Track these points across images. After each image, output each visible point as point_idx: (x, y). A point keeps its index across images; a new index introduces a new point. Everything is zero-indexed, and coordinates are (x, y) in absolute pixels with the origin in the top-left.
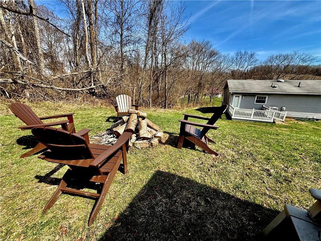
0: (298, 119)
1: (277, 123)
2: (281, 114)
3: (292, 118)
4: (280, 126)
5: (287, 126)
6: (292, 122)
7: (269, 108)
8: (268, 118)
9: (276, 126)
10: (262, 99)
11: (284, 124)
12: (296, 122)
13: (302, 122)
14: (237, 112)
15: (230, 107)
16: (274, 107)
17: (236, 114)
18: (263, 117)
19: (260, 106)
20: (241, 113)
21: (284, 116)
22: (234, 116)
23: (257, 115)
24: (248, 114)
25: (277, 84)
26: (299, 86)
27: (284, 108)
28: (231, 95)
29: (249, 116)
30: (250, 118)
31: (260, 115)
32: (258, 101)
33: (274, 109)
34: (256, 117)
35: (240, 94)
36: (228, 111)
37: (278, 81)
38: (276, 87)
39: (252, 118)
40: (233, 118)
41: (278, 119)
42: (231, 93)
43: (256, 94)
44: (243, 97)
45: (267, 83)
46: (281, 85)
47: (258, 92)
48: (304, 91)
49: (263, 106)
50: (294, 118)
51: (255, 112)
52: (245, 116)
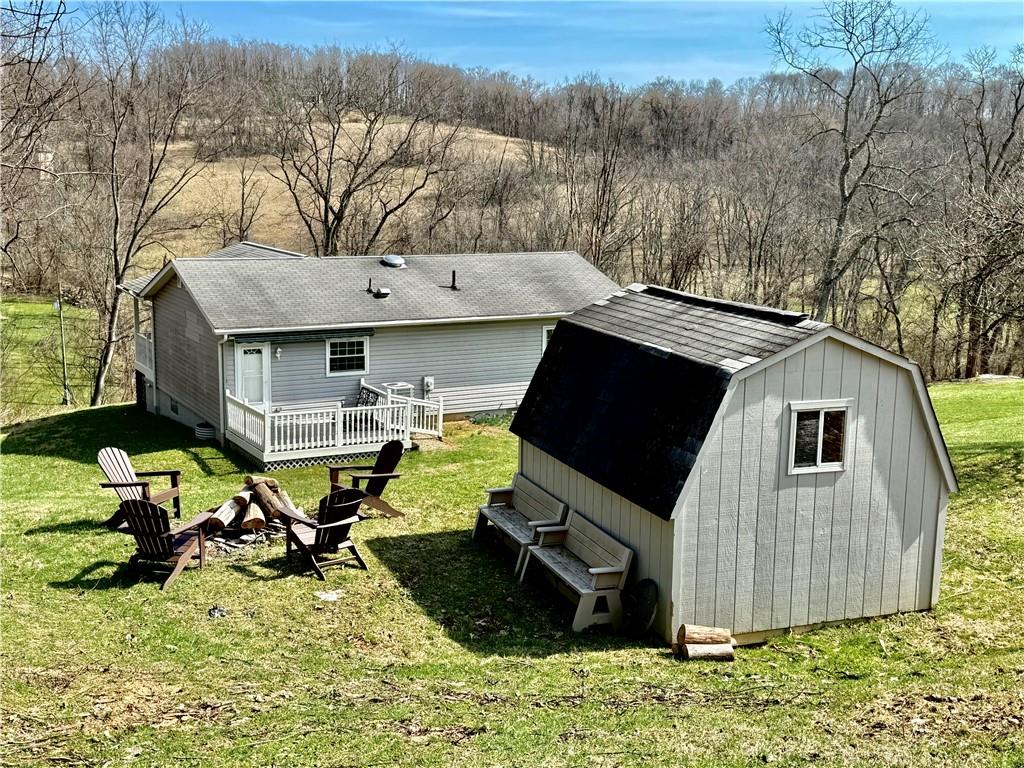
0: (478, 417)
1: (423, 447)
2: (426, 409)
3: (461, 416)
4: (438, 460)
5: (455, 453)
6: (464, 435)
7: (386, 389)
8: (387, 434)
9: (423, 461)
10: (350, 352)
11: (444, 446)
12: (476, 432)
13: (490, 428)
14: (279, 429)
15: (230, 406)
16: (401, 385)
17: (276, 442)
18: (372, 436)
19: (349, 387)
20: (298, 432)
21: (436, 413)
22: (273, 451)
23: (356, 430)
24: (322, 430)
25: (384, 279)
26: (453, 288)
27: (429, 380)
28: (222, 345)
29: (327, 439)
30: (333, 445)
31: (366, 429)
32: (336, 365)
33: (400, 392)
34: (355, 437)
35: (262, 339)
36: (226, 429)
37: (384, 263)
38: (385, 295)
39: (340, 446)
40: (269, 463)
41: (424, 431)
42: (223, 336)
43: (324, 336)
44: (276, 352)
45: (348, 272)
46: (401, 282)
47: (330, 323)
48: (472, 308)
49: (359, 384)
50: (468, 417)
51: (345, 416)
52: (315, 440)
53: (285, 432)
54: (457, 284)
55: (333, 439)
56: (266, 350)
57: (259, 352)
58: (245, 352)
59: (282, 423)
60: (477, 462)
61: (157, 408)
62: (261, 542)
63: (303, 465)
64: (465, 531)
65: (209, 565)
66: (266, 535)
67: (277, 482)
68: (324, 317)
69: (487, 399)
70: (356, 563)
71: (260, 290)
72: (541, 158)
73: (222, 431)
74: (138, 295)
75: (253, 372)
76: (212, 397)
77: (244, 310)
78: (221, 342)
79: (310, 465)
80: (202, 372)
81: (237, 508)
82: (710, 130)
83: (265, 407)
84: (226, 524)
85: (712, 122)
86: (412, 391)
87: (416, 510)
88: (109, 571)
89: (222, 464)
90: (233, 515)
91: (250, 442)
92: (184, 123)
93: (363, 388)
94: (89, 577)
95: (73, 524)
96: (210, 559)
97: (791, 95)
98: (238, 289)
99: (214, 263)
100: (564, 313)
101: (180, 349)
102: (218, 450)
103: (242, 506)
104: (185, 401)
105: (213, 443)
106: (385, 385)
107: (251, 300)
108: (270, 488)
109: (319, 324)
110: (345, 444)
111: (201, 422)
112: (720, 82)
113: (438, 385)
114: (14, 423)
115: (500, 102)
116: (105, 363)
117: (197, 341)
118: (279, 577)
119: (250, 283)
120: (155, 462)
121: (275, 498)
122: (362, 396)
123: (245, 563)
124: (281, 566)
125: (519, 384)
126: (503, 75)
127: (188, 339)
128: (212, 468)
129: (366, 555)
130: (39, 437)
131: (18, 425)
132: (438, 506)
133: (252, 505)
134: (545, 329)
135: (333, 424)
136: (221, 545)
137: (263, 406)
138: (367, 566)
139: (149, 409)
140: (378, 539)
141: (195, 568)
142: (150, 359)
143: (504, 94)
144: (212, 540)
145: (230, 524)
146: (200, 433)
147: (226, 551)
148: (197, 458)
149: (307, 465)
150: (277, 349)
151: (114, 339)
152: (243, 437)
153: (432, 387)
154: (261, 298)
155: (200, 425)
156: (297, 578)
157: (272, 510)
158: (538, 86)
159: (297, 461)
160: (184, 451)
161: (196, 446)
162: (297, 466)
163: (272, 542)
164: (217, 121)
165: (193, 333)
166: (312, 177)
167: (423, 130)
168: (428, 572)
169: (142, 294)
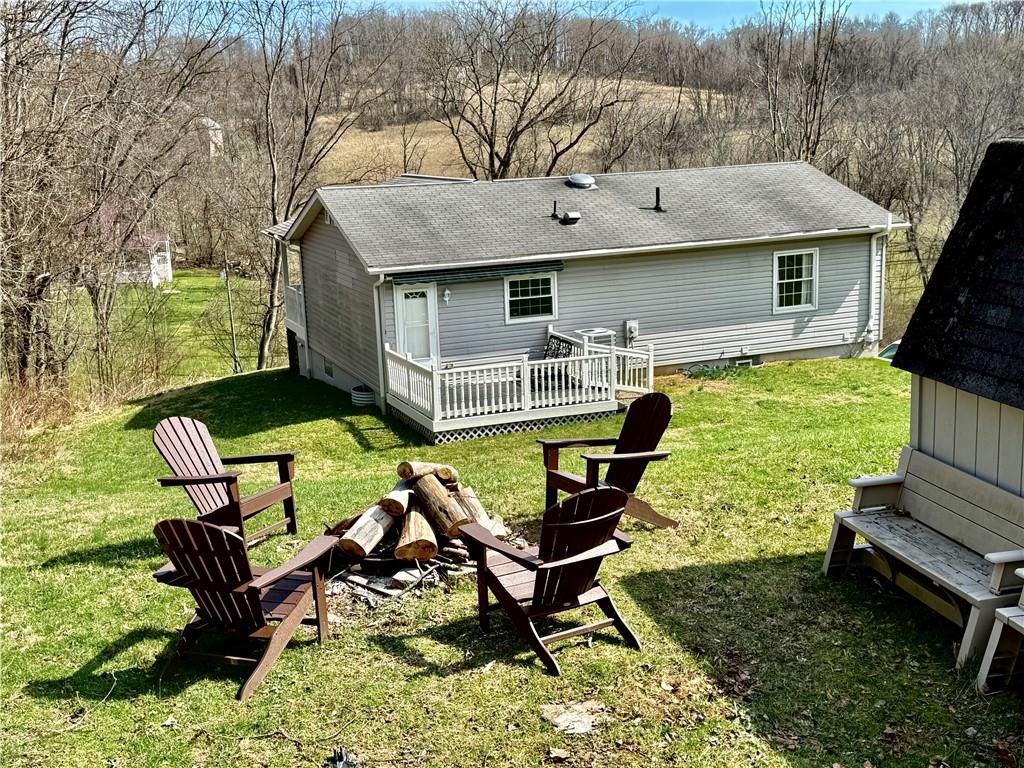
0: (695, 370)
2: (628, 361)
3: (673, 369)
7: (580, 337)
8: (587, 393)
10: (535, 292)
12: (695, 387)
13: (713, 383)
14: (451, 390)
15: (390, 363)
16: (598, 331)
17: (448, 406)
18: (567, 396)
19: (537, 334)
20: (474, 394)
21: (645, 365)
22: (445, 418)
23: (547, 389)
24: (504, 390)
25: (572, 203)
26: (658, 209)
27: (633, 324)
28: (378, 288)
29: (512, 401)
30: (520, 409)
31: (560, 388)
32: (517, 309)
33: (599, 340)
34: (547, 398)
35: (427, 279)
36: (386, 392)
37: (570, 184)
38: (574, 221)
39: (527, 409)
40: (440, 433)
41: (631, 388)
42: (378, 276)
43: (501, 272)
44: (444, 295)
45: (527, 195)
46: (592, 205)
47: (509, 256)
48: (684, 232)
49: (546, 332)
50: (681, 370)
51: (532, 371)
52: (497, 403)
53: (459, 395)
54: (661, 205)
55: (519, 400)
56: (432, 293)
57: (423, 295)
58: (407, 296)
59: (455, 383)
60: (703, 425)
61: (310, 372)
62: (431, 585)
63: (483, 435)
64: (801, 557)
65: (336, 636)
66: (439, 570)
67: (455, 472)
68: (501, 249)
69: (705, 347)
70: (613, 631)
71: (423, 221)
72: (709, 105)
73: (382, 395)
74: (283, 238)
75: (416, 322)
76: (368, 353)
77: (404, 244)
78: (378, 284)
79: (491, 434)
80: (357, 323)
81: (387, 521)
82: (892, 64)
83: (433, 363)
84: (368, 549)
85: (893, 56)
86: (613, 338)
87: (693, 514)
88: (150, 651)
89: (383, 436)
90: (380, 534)
91: (416, 407)
92: (347, 95)
93: (552, 337)
94: (109, 667)
95: (125, 546)
96: (339, 619)
97: (974, 24)
98: (397, 220)
99: (366, 191)
100: (801, 234)
101: (332, 299)
102: (377, 417)
103: (395, 518)
104: (338, 361)
105: (372, 410)
106: (579, 331)
107: (411, 232)
108: (443, 482)
109: (496, 258)
110: (534, 407)
111: (359, 384)
112: (896, 16)
113: (644, 330)
114: (156, 393)
115: (662, 51)
116: (269, 329)
117: (350, 286)
118: (468, 665)
119: (411, 213)
120: (302, 435)
121: (453, 501)
122: (549, 346)
123: (403, 630)
124: (471, 637)
125: (744, 326)
126: (665, 23)
127: (340, 284)
128: (371, 440)
129: (630, 612)
130: (176, 408)
131: (160, 395)
132: (731, 507)
133: (413, 513)
134: (777, 255)
135: (519, 383)
136: (359, 590)
137: (430, 363)
138: (638, 638)
139: (303, 372)
140: (643, 574)
141: (308, 643)
142: (301, 315)
143: (667, 42)
144: (343, 579)
145: (375, 550)
146: (358, 398)
147: (367, 603)
148: (352, 429)
149: (487, 434)
150: (444, 291)
151: (276, 303)
152: (407, 402)
153: (636, 334)
154: (424, 229)
155: (358, 389)
156: (502, 667)
157: (449, 524)
158: (702, 32)
159: (475, 430)
160: (338, 420)
161: (351, 415)
162: (475, 436)
163: (451, 583)
164: (379, 91)
165: (344, 277)
166: (476, 120)
167: (585, 85)
168: (765, 654)
169: (288, 238)
